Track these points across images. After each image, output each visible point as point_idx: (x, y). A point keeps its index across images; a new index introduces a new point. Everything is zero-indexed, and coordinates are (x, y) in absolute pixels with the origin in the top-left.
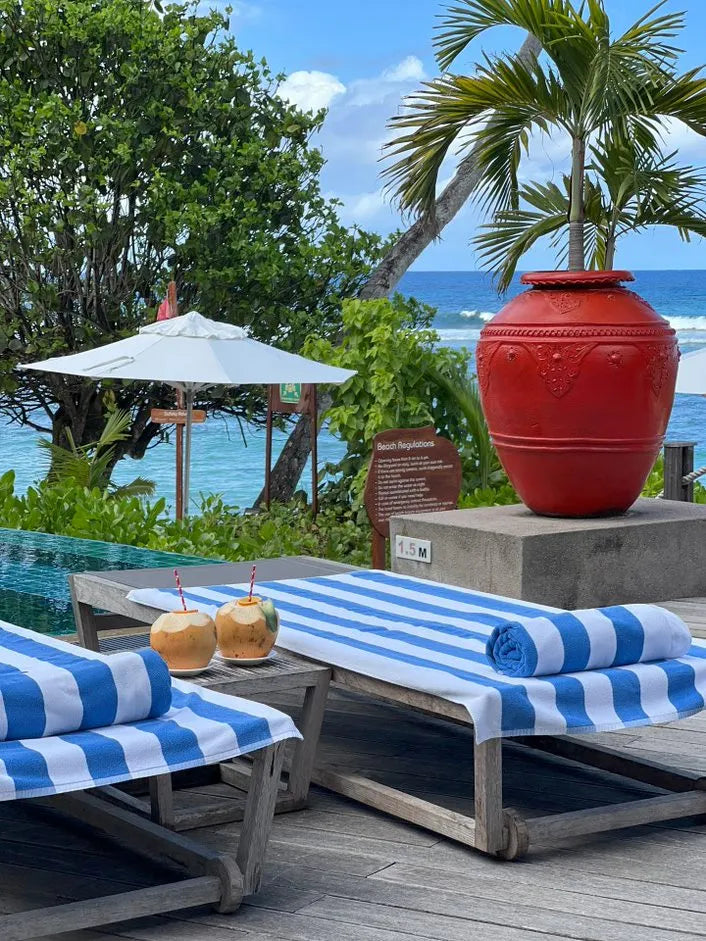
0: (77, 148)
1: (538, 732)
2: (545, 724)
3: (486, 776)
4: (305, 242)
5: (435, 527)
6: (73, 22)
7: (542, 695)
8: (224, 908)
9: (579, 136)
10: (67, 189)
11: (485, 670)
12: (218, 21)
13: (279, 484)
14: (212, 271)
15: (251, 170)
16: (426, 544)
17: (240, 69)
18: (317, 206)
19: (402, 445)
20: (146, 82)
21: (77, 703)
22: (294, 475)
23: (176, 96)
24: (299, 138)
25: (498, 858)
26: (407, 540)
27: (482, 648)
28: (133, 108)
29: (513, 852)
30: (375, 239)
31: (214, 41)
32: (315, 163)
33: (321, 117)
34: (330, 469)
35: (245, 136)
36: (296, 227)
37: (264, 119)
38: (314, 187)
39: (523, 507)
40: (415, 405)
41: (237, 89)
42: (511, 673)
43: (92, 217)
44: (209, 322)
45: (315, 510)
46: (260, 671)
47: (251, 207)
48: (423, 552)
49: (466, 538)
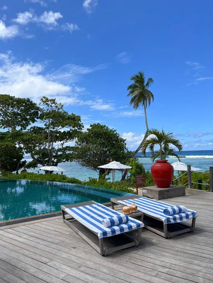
0: (102, 144)
1: (171, 223)
2: (172, 222)
3: (165, 228)
4: (125, 152)
5: (147, 189)
6: (101, 132)
7: (171, 219)
8: (136, 246)
9: (161, 146)
10: (101, 148)
11: (163, 214)
12: (115, 131)
13: (123, 177)
14: (115, 156)
15: (119, 145)
16: (146, 191)
17: (117, 135)
18: (126, 148)
19: (139, 176)
20: (108, 137)
21: (118, 222)
22: (125, 177)
23: (111, 138)
24: (124, 142)
25: (167, 238)
26: (144, 190)
27: (163, 211)
28: (107, 140)
29: (169, 237)
30: (132, 152)
31: (115, 133)
32: (126, 144)
33: (126, 140)
34: (129, 176)
35: (118, 142)
36: (123, 151)
37: (120, 140)
38: (125, 146)
39: (156, 186)
40: (138, 170)
41: (117, 137)
42: (167, 215)
43: (103, 151)
44: (116, 162)
45: (127, 181)
46: (136, 213)
47: (119, 149)
48: (146, 192)
49: (151, 190)
